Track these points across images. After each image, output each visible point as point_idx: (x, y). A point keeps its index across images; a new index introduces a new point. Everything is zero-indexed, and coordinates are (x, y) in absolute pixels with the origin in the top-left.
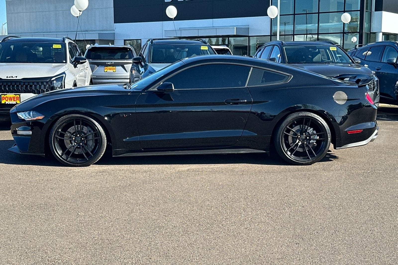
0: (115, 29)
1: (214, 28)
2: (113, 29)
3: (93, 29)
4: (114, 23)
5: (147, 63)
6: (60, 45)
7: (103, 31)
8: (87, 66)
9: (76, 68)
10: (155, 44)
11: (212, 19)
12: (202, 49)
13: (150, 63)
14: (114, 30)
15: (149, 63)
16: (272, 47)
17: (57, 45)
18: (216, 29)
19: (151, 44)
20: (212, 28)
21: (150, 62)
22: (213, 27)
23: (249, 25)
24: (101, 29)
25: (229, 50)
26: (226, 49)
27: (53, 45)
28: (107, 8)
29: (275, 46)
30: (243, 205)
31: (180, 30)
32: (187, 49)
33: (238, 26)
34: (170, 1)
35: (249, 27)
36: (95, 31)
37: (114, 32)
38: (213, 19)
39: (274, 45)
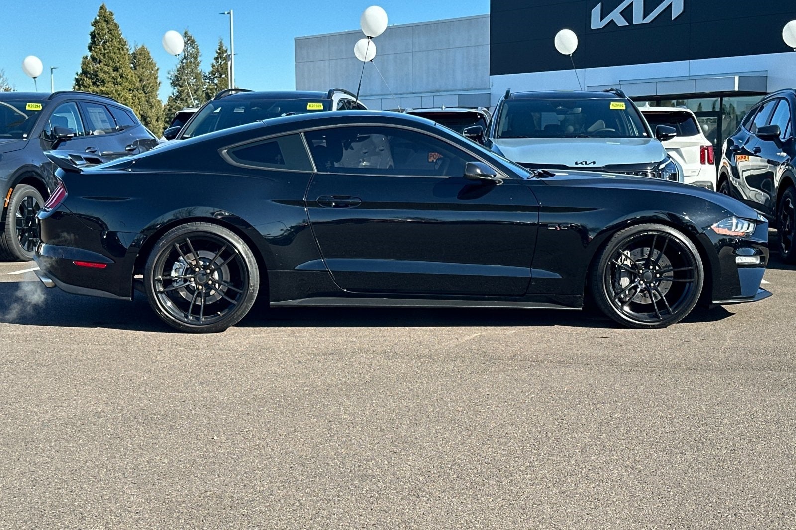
0: (492, 86)
1: (691, 78)
2: (488, 87)
3: (450, 88)
4: (490, 75)
5: (491, 138)
6: (322, 104)
7: (467, 91)
8: (382, 148)
9: (349, 149)
10: (512, 101)
11: (688, 61)
12: (612, 108)
13: (497, 138)
14: (490, 89)
15: (494, 138)
16: (776, 103)
17: (315, 104)
18: (695, 79)
19: (505, 99)
20: (688, 78)
21: (498, 135)
22: (689, 76)
23: (767, 71)
24: (465, 87)
25: (692, 115)
26: (685, 112)
27: (307, 105)
28: (477, 46)
29: (782, 101)
30: (587, 437)
31: (619, 84)
32: (581, 109)
33: (744, 73)
34: (601, 27)
35: (768, 75)
36: (452, 91)
37: (489, 93)
38: (691, 61)
39: (780, 99)
